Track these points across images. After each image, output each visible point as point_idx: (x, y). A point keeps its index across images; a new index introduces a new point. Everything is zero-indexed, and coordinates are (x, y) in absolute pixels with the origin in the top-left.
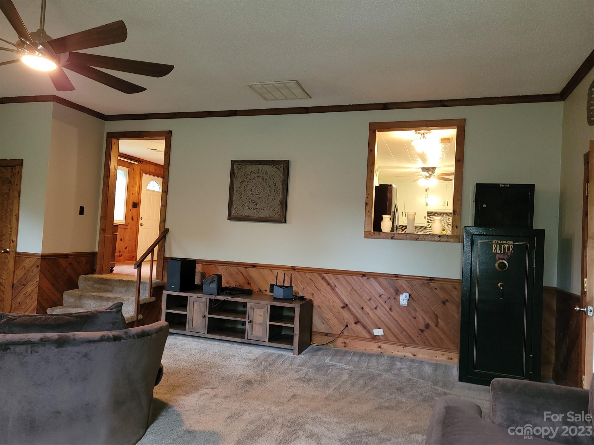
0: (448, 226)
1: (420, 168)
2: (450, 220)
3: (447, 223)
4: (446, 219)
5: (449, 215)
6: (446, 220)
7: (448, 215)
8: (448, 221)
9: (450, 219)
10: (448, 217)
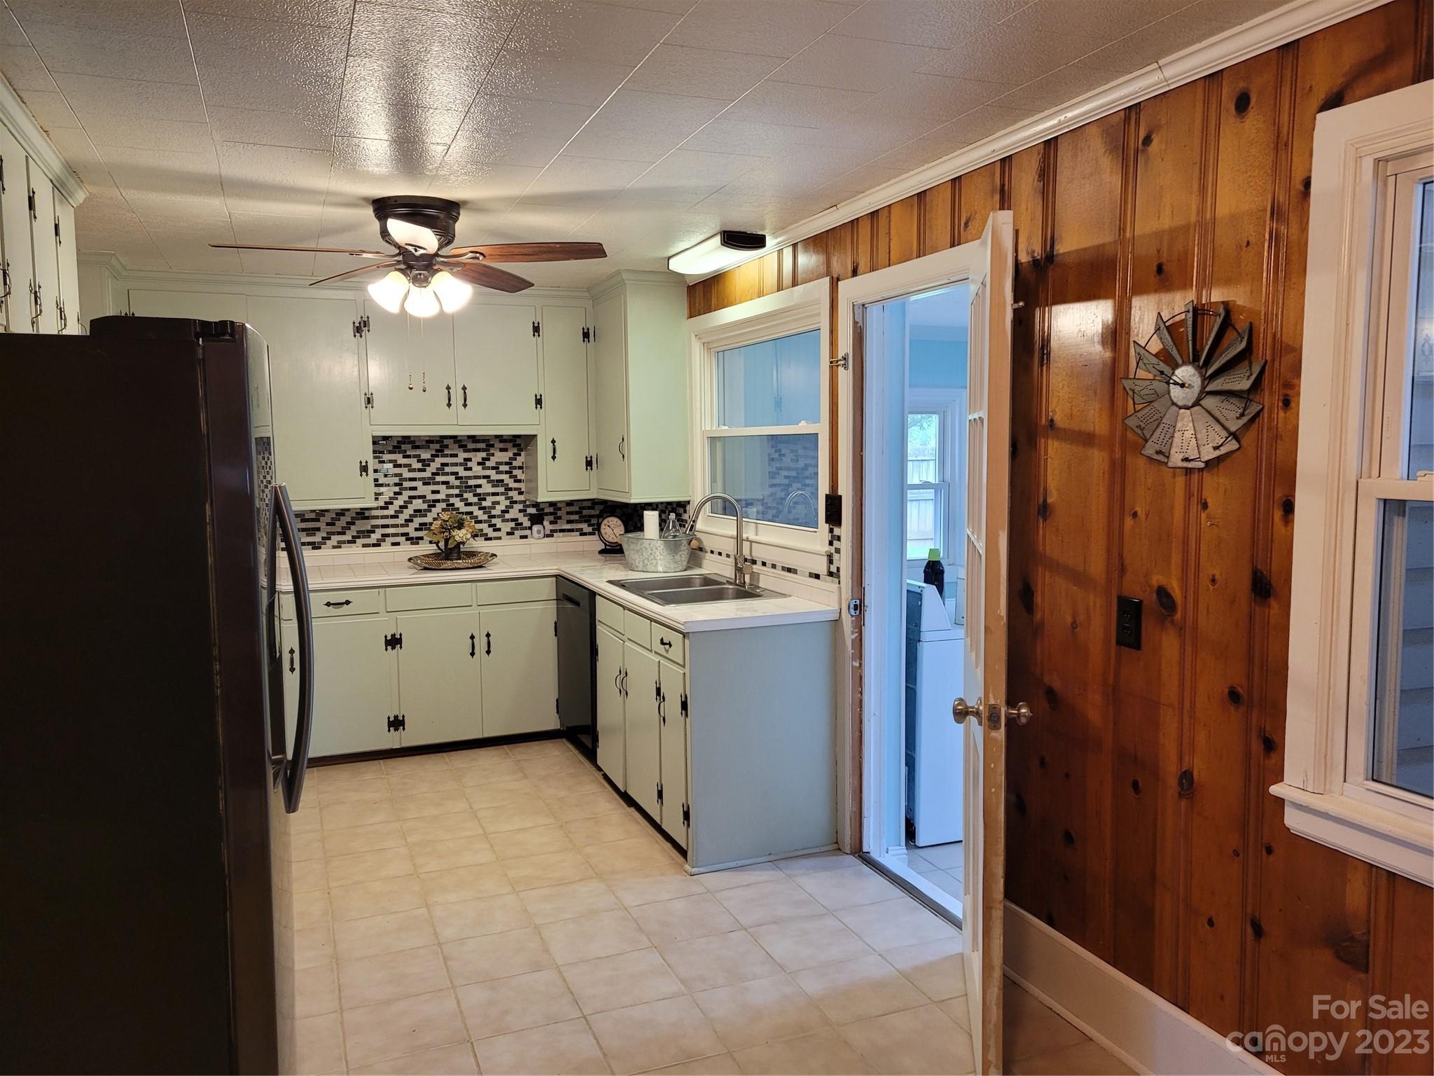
0: (465, 495)
1: (366, 199)
2: (470, 469)
3: (457, 483)
4: (456, 464)
5: (466, 446)
6: (455, 469)
7: (460, 446)
8: (462, 473)
9: (470, 465)
10: (462, 455)
